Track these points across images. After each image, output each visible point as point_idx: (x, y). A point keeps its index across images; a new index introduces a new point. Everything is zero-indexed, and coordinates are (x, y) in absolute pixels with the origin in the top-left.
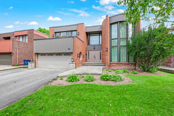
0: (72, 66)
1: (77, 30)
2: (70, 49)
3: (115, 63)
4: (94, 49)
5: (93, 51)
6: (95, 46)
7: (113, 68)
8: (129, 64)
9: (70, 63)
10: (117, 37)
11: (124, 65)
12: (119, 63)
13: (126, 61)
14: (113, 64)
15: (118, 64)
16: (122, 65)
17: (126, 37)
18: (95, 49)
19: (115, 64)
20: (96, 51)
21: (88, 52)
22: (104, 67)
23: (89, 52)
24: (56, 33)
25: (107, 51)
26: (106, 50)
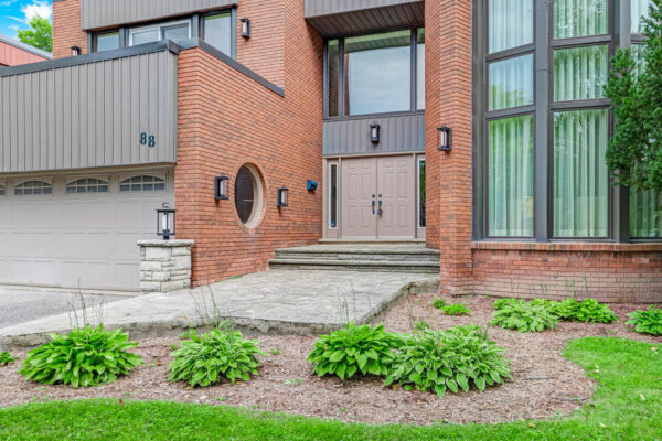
0: (157, 265)
1: (235, 7)
2: (152, 142)
3: (510, 244)
4: (376, 143)
5: (366, 163)
6: (383, 123)
7: (497, 285)
8: (629, 254)
9: (143, 246)
10: (528, 40)
11: (583, 261)
12: (539, 245)
13: (603, 233)
14: (495, 258)
15: (538, 258)
16: (565, 259)
17: (604, 30)
18: (383, 149)
19: (512, 256)
20: (388, 162)
21: (326, 166)
22: (419, 278)
23: (334, 168)
24: (94, 33)
25: (447, 150)
26: (443, 142)
